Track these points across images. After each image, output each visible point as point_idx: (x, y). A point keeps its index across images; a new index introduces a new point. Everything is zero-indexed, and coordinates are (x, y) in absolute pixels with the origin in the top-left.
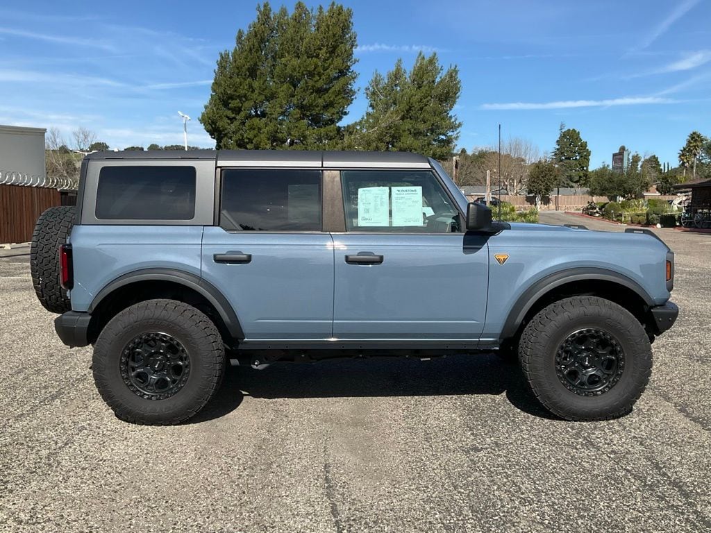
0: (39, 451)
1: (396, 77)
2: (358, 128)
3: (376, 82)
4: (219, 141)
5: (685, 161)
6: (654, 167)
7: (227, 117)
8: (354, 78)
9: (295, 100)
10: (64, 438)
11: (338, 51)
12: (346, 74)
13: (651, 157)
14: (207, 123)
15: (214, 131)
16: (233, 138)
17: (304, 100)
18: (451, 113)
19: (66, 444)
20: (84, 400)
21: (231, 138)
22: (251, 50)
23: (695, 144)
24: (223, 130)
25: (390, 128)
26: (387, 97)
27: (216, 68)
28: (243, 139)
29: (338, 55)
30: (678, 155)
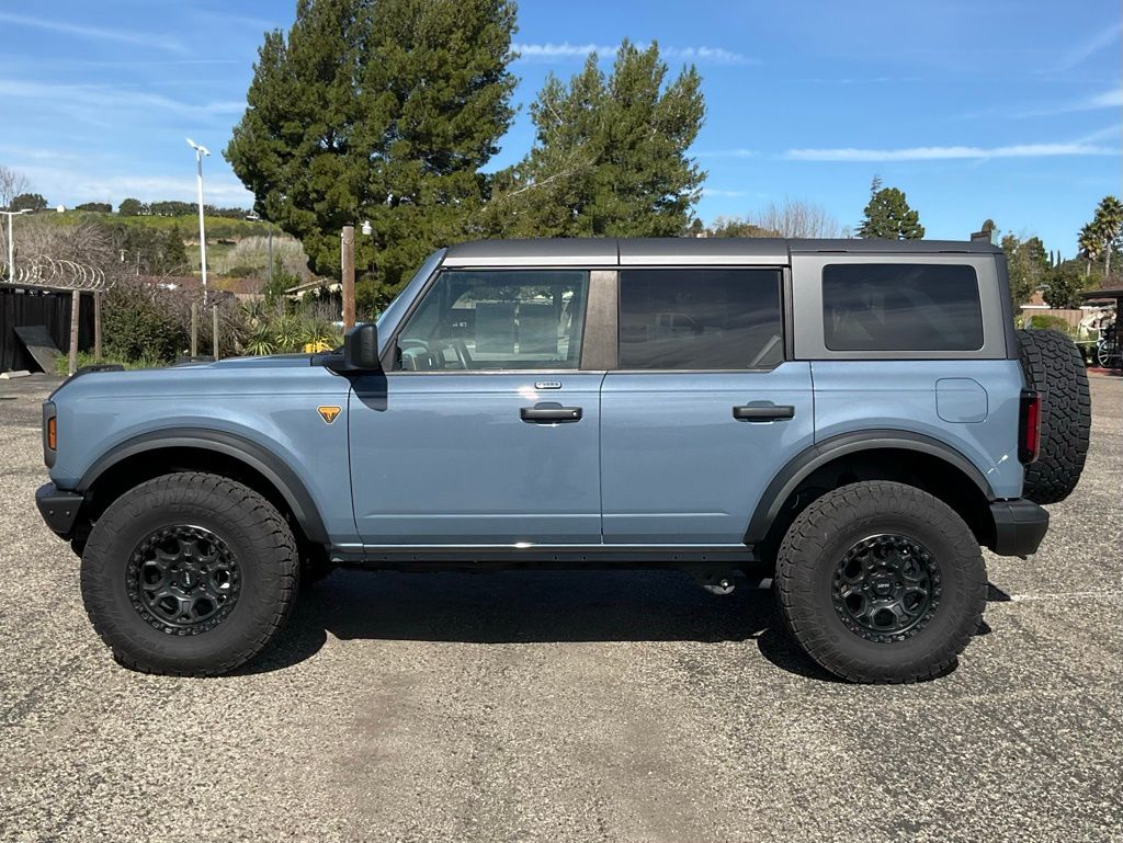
0: (15, 833)
1: (586, 86)
2: (517, 177)
3: (552, 94)
4: (260, 195)
5: (1090, 248)
6: (1036, 259)
7: (275, 151)
8: (511, 87)
9: (401, 123)
10: (64, 802)
11: (483, 36)
12: (497, 79)
13: (1030, 241)
14: (238, 162)
15: (252, 175)
16: (288, 192)
17: (419, 123)
18: (687, 155)
19: (71, 816)
20: (87, 714)
21: (283, 191)
22: (323, 29)
23: (1109, 218)
24: (269, 176)
25: (577, 179)
26: (570, 122)
27: (258, 61)
28: (306, 194)
29: (483, 43)
30: (1078, 238)
